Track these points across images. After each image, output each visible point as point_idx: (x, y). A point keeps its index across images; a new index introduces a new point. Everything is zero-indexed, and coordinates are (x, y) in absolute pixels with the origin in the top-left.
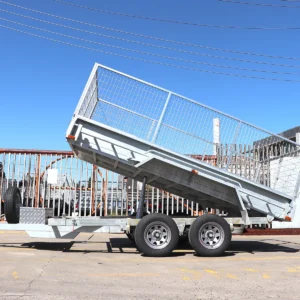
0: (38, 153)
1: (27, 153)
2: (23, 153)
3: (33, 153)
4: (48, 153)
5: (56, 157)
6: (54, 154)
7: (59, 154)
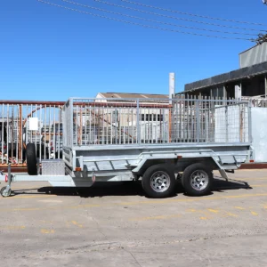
0: (20, 103)
1: (10, 103)
2: (6, 103)
3: (15, 103)
4: (29, 103)
5: (36, 106)
6: (34, 104)
7: (39, 104)
